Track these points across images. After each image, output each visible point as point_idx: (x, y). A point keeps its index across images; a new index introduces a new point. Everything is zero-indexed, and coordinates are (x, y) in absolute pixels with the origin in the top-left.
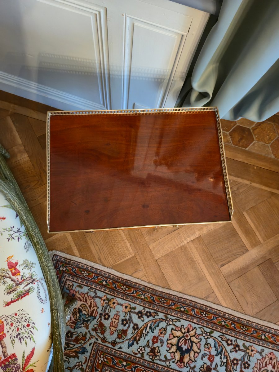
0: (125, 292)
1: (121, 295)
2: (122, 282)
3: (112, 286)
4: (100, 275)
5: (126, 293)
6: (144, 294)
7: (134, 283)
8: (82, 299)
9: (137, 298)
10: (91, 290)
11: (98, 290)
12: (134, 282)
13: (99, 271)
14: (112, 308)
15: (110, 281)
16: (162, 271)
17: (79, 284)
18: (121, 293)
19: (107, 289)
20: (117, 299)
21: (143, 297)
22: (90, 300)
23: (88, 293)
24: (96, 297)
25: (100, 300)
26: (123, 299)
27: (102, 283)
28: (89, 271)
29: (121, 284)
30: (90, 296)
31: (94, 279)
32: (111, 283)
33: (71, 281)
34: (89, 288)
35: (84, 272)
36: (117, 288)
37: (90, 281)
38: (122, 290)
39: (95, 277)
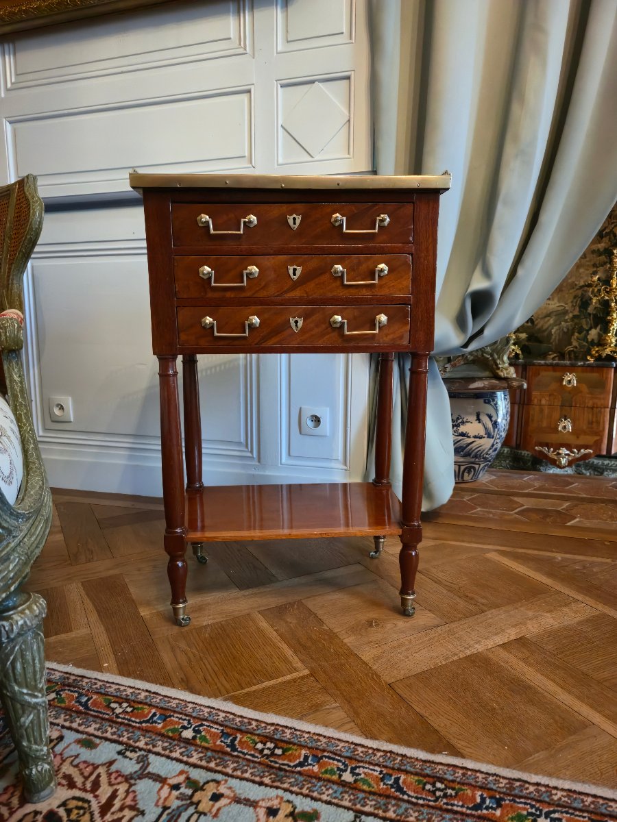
0: (271, 761)
1: (250, 771)
2: (259, 732)
3: (218, 742)
4: (175, 712)
5: (276, 763)
6: (354, 769)
7: (307, 735)
8: (79, 780)
9: (320, 779)
10: (128, 754)
11: (157, 754)
12: (309, 733)
13: (177, 701)
14: (205, 814)
15: (213, 727)
16: (418, 710)
17: (84, 736)
18: (252, 765)
19: (196, 751)
20: (233, 782)
21: (347, 777)
22: (111, 784)
23: (111, 763)
24: (143, 774)
25: (158, 785)
26: (261, 784)
27: (180, 734)
28: (140, 703)
29: (256, 738)
30: (117, 772)
31: (152, 723)
32: (214, 735)
33: (59, 728)
34: (120, 748)
35: (120, 704)
36: (239, 749)
37: (133, 727)
38: (256, 755)
39: (155, 719)
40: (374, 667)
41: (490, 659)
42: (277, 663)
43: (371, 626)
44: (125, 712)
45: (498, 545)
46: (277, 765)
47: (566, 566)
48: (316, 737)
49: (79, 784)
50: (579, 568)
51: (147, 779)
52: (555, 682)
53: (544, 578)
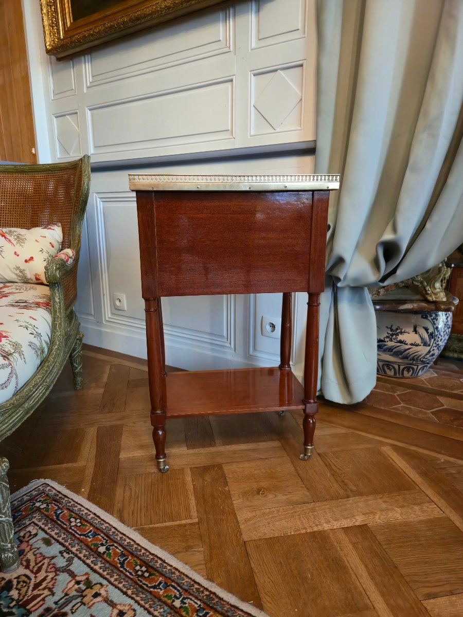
0: (139, 580)
1: (123, 583)
2: (142, 558)
3: (116, 559)
4: (102, 532)
5: (141, 582)
6: (184, 599)
7: (169, 568)
8: (32, 564)
9: (160, 600)
10: (65, 554)
11: (80, 558)
12: (171, 566)
13: (107, 525)
14: (85, 604)
15: (117, 548)
16: (253, 565)
17: (47, 536)
18: (127, 579)
19: (101, 561)
20: (111, 587)
21: (177, 603)
22: (47, 572)
23: (53, 558)
24: (66, 570)
25: (70, 579)
26: (125, 593)
27: (97, 549)
28: (87, 521)
29: (139, 562)
30: (54, 564)
31: (86, 537)
32: (116, 554)
33: (38, 528)
34: (63, 549)
35: (76, 520)
36: (125, 567)
37: (76, 537)
38: (133, 573)
39: (90, 534)
40: (242, 527)
41: (329, 537)
42: (181, 510)
43: (258, 493)
44: (76, 526)
45: (398, 440)
46: (141, 584)
47: (443, 469)
48: (173, 570)
49: (31, 567)
50: (454, 472)
51: (66, 573)
52: (366, 566)
53: (417, 476)
